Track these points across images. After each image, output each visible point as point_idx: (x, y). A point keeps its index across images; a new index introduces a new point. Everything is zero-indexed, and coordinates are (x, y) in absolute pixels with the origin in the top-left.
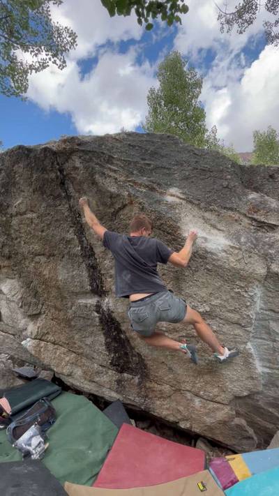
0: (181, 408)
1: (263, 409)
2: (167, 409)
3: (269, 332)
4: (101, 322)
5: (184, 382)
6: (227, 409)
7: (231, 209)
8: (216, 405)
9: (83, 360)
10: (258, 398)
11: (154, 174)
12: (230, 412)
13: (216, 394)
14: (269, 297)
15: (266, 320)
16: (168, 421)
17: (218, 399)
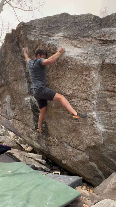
0: (62, 152)
1: (107, 158)
2: (57, 152)
3: (107, 105)
4: (32, 107)
5: (63, 137)
6: (84, 154)
7: (88, 37)
8: (78, 151)
9: (27, 127)
10: (103, 150)
11: (52, 30)
12: (86, 157)
13: (78, 144)
14: (106, 81)
15: (105, 97)
16: (57, 159)
17: (79, 147)
